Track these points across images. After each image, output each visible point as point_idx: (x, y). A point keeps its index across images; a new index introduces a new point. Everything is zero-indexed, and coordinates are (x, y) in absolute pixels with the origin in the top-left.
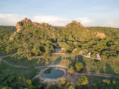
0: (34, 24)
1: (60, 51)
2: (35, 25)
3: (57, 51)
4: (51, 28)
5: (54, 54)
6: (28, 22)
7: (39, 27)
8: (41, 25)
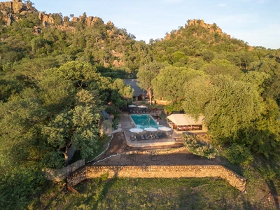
0: (45, 19)
1: (162, 136)
2: (46, 23)
3: (139, 138)
4: (110, 33)
5: (105, 172)
6: (23, 13)
7: (62, 28)
8: (72, 24)
